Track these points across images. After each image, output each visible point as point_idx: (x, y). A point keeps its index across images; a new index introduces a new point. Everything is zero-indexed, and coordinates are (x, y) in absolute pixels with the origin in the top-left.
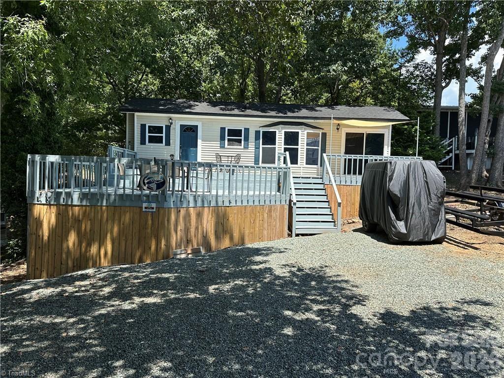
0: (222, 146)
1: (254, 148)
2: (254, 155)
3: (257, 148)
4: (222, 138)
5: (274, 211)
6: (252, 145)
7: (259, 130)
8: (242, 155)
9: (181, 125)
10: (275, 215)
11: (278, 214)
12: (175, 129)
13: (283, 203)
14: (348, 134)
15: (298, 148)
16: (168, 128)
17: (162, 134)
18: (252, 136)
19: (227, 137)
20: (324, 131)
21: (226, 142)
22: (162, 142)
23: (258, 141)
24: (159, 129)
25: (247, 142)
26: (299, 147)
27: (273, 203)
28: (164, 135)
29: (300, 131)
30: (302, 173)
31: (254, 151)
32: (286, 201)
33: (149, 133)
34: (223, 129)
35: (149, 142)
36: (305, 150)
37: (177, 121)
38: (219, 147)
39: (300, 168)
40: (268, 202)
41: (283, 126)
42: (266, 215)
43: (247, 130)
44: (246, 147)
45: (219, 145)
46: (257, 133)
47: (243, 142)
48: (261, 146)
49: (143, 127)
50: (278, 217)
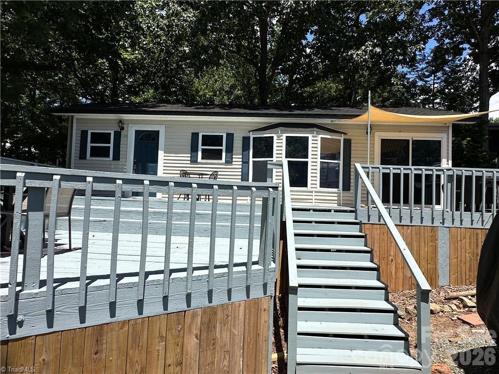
0: (194, 161)
1: (241, 163)
2: (240, 174)
3: (245, 162)
4: (194, 149)
5: (224, 323)
6: (237, 159)
7: (247, 135)
8: (219, 173)
9: (136, 131)
10: (226, 336)
11: (238, 331)
12: (127, 136)
13: (257, 293)
14: (384, 142)
15: (307, 162)
16: (118, 135)
17: (110, 143)
18: (238, 144)
19: (200, 147)
20: (347, 137)
21: (200, 154)
22: (108, 156)
23: (246, 152)
24: (105, 138)
25: (230, 154)
26: (309, 160)
27: (219, 299)
28: (111, 145)
29: (310, 136)
30: (314, 201)
31: (241, 167)
32: (265, 286)
33: (91, 142)
34: (195, 136)
35: (92, 155)
36: (319, 164)
37: (129, 125)
38: (189, 162)
39: (312, 192)
40: (200, 301)
41: (284, 128)
42: (192, 343)
43: (230, 136)
44: (229, 162)
45: (189, 159)
46: (246, 140)
47: (224, 154)
48: (251, 160)
49: (84, 134)
50: (239, 340)
